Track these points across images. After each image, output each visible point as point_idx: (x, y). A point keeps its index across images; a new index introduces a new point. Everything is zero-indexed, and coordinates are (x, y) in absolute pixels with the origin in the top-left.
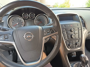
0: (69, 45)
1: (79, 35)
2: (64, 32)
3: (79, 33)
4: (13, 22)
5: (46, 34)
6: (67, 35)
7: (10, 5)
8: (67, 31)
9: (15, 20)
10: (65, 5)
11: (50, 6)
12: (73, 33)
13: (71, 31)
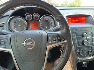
0: (79, 53)
1: (92, 42)
2: (74, 38)
3: (92, 38)
4: (15, 23)
5: (51, 42)
6: (78, 41)
7: (8, 4)
8: (77, 36)
9: (17, 21)
10: (76, 3)
11: (58, 4)
12: (85, 38)
13: (83, 36)
